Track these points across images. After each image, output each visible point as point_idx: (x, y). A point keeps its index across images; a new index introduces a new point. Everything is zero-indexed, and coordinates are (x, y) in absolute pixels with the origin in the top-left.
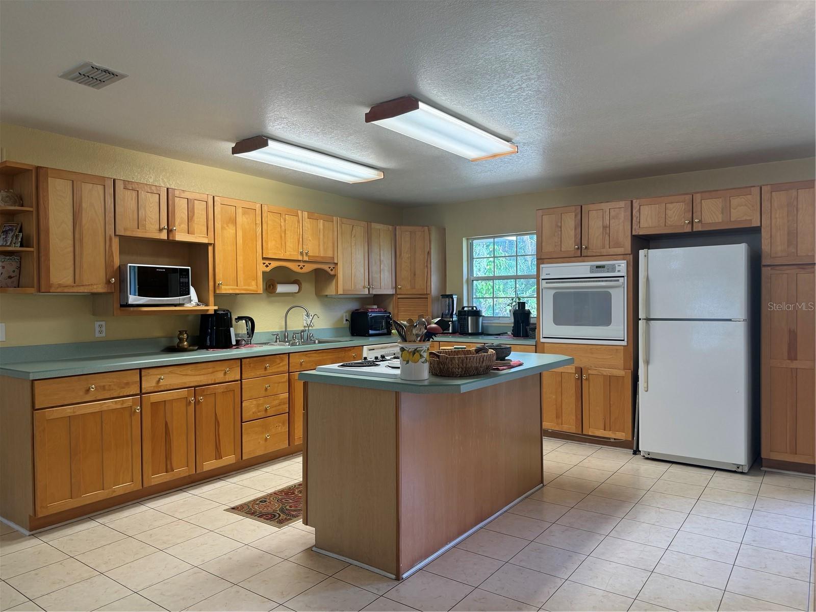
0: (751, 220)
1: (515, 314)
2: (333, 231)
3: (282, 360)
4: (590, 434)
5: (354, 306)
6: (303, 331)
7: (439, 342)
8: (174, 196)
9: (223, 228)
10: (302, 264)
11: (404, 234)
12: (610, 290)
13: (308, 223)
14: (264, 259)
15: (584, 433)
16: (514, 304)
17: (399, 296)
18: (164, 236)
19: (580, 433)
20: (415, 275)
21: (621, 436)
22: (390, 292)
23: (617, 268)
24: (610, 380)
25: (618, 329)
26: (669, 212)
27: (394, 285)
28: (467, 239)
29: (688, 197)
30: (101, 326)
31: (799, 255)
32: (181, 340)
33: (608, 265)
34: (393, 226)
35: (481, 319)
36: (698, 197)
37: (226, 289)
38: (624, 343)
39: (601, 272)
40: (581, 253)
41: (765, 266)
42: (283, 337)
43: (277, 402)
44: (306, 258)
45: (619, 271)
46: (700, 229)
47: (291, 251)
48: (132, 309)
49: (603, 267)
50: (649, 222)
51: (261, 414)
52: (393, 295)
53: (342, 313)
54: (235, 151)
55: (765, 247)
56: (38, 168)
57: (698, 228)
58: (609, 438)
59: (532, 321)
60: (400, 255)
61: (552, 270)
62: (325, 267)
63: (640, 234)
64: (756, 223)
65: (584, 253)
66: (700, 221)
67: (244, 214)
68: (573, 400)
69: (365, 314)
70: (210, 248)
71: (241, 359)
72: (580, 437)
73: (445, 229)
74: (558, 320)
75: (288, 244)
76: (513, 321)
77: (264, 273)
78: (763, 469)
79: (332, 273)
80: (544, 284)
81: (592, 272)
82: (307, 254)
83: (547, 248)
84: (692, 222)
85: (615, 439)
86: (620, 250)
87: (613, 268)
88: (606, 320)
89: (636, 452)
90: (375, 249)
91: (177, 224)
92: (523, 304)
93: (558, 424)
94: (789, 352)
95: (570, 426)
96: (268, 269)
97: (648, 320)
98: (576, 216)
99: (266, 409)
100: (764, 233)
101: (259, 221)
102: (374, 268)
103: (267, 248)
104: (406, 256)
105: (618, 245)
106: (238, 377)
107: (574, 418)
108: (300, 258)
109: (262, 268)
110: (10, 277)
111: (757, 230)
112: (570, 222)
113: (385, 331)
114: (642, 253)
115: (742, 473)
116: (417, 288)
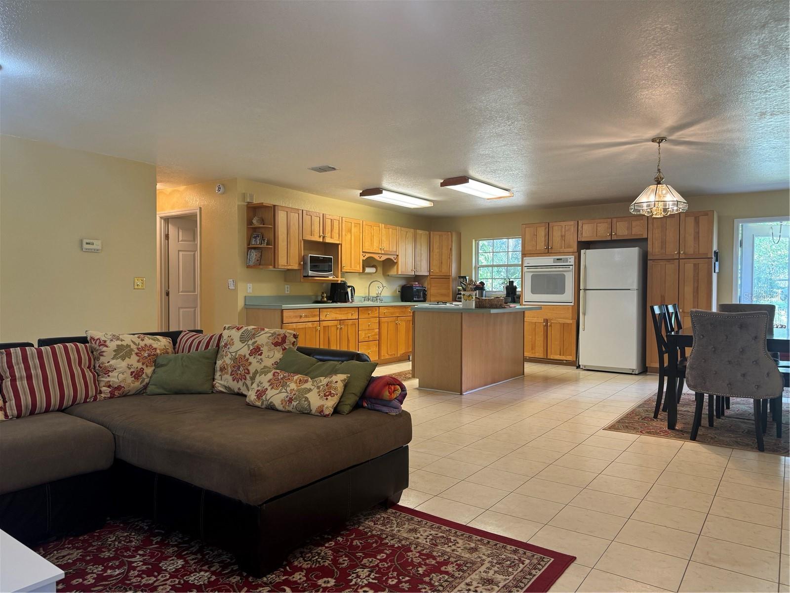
0: (642, 234)
1: (507, 288)
2: (397, 236)
3: (376, 310)
4: (552, 358)
5: (403, 283)
6: (377, 296)
8: (326, 218)
9: (345, 235)
10: (380, 255)
11: (436, 237)
12: (565, 273)
13: (384, 231)
14: (363, 252)
15: (548, 358)
16: (506, 282)
17: (431, 277)
18: (321, 240)
19: (546, 358)
20: (442, 263)
21: (569, 358)
22: (426, 274)
23: (569, 260)
24: (564, 325)
25: (568, 296)
26: (598, 228)
27: (428, 270)
28: (476, 241)
29: (609, 220)
30: (288, 288)
31: (667, 253)
32: (323, 297)
33: (564, 259)
34: (428, 231)
35: (484, 292)
36: (614, 220)
37: (346, 269)
38: (572, 304)
39: (559, 262)
40: (548, 251)
41: (649, 260)
42: (368, 299)
43: (373, 333)
44: (383, 252)
45: (570, 262)
46: (615, 238)
47: (375, 248)
48: (310, 278)
49: (561, 259)
50: (587, 234)
51: (367, 339)
52: (427, 276)
53: (396, 286)
54: (361, 195)
55: (650, 249)
56: (274, 206)
57: (614, 238)
58: (563, 360)
59: (517, 293)
60: (433, 251)
61: (531, 261)
62: (392, 257)
63: (583, 240)
64: (646, 237)
65: (550, 251)
66: (616, 234)
67: (355, 226)
68: (542, 339)
69: (411, 287)
70: (340, 246)
71: (358, 307)
72: (545, 361)
73: (460, 233)
74: (534, 291)
75: (375, 244)
76: (506, 293)
77: (363, 260)
78: (648, 373)
79: (395, 261)
80: (525, 269)
81: (554, 262)
82: (383, 249)
83: (529, 248)
84: (611, 235)
85: (566, 361)
86: (571, 250)
87: (566, 260)
88: (562, 291)
89: (578, 367)
90: (418, 246)
91: (327, 233)
92: (513, 282)
93: (532, 353)
95: (539, 354)
96: (364, 258)
97: (585, 290)
98: (545, 229)
99: (369, 337)
100: (649, 242)
101: (361, 231)
102: (418, 258)
103: (365, 246)
104: (436, 250)
105: (569, 247)
106: (357, 318)
107: (542, 349)
108: (380, 252)
109: (362, 258)
110: (258, 260)
111: (646, 239)
112: (542, 232)
113: (422, 299)
114: (582, 251)
115: (635, 374)
116: (443, 271)
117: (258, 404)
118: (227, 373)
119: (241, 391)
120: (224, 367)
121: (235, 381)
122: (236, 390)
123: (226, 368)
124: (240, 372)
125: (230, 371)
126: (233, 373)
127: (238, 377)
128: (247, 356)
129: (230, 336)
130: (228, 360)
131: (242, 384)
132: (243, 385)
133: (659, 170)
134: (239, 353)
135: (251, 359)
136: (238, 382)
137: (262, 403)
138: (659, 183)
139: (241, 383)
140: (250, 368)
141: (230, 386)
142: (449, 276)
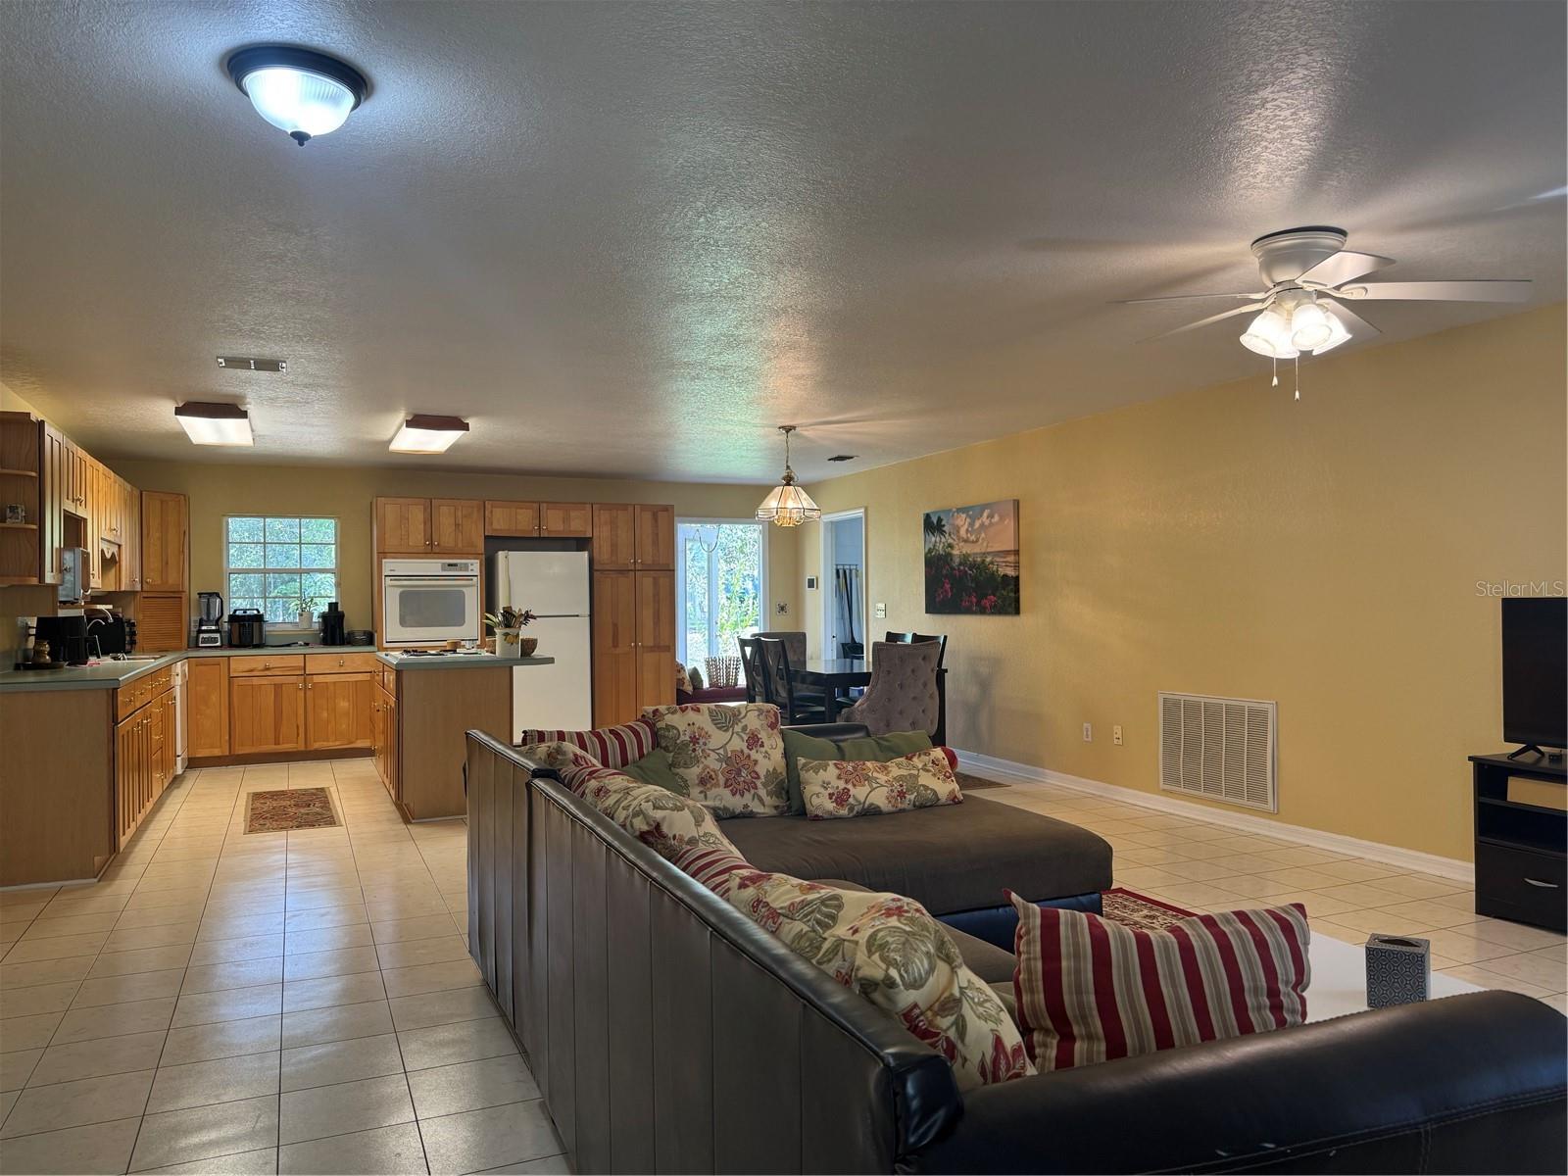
0: (587, 531)
1: (325, 617)
7: (229, 657)
11: (153, 504)
12: (464, 590)
13: (113, 489)
17: (145, 595)
20: (167, 563)
22: (135, 587)
23: (470, 568)
25: (470, 628)
26: (519, 517)
27: (139, 578)
29: (536, 505)
31: (619, 562)
32: (39, 653)
33: (461, 564)
34: (139, 489)
35: (265, 624)
36: (543, 507)
39: (453, 570)
40: (431, 550)
41: (597, 570)
45: (472, 570)
46: (546, 535)
49: (455, 565)
50: (501, 525)
52: (136, 593)
55: (596, 554)
56: (42, 423)
57: (544, 534)
60: (148, 534)
61: (397, 566)
62: (116, 551)
63: (496, 534)
64: (589, 535)
65: (436, 550)
66: (546, 528)
74: (405, 622)
80: (386, 581)
81: (443, 570)
83: (392, 542)
84: (539, 529)
86: (472, 550)
87: (466, 567)
88: (458, 619)
90: (132, 525)
94: (613, 643)
98: (425, 510)
100: (596, 544)
102: (132, 552)
104: (155, 535)
105: (470, 544)
108: (110, 538)
112: (417, 515)
114: (498, 554)
116: (170, 581)
117: (844, 812)
118: (717, 785)
119: (750, 809)
120: (711, 777)
121: (738, 796)
122: (739, 810)
123: (714, 776)
124: (742, 779)
125: (722, 780)
126: (729, 783)
127: (741, 787)
128: (746, 751)
129: (693, 724)
130: (713, 763)
131: (751, 797)
132: (753, 799)
133: (788, 467)
134: (729, 748)
135: (754, 755)
136: (742, 796)
137: (851, 809)
138: (788, 484)
139: (748, 796)
140: (757, 769)
141: (727, 805)
142: (179, 592)
